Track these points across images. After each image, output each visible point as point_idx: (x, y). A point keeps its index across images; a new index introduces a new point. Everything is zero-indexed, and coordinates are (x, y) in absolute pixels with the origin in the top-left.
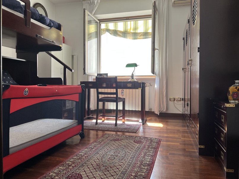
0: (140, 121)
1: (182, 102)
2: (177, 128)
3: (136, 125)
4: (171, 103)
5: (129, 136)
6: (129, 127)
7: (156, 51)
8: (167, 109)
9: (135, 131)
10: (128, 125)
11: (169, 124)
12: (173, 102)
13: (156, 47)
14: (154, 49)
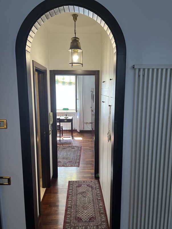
0: (71, 137)
1: (91, 124)
2: (88, 139)
3: (70, 140)
4: (85, 125)
5: (69, 146)
6: (66, 141)
7: (78, 100)
8: (83, 128)
9: (70, 143)
10: (66, 140)
11: (84, 137)
12: (86, 124)
13: (78, 98)
14: (76, 99)
